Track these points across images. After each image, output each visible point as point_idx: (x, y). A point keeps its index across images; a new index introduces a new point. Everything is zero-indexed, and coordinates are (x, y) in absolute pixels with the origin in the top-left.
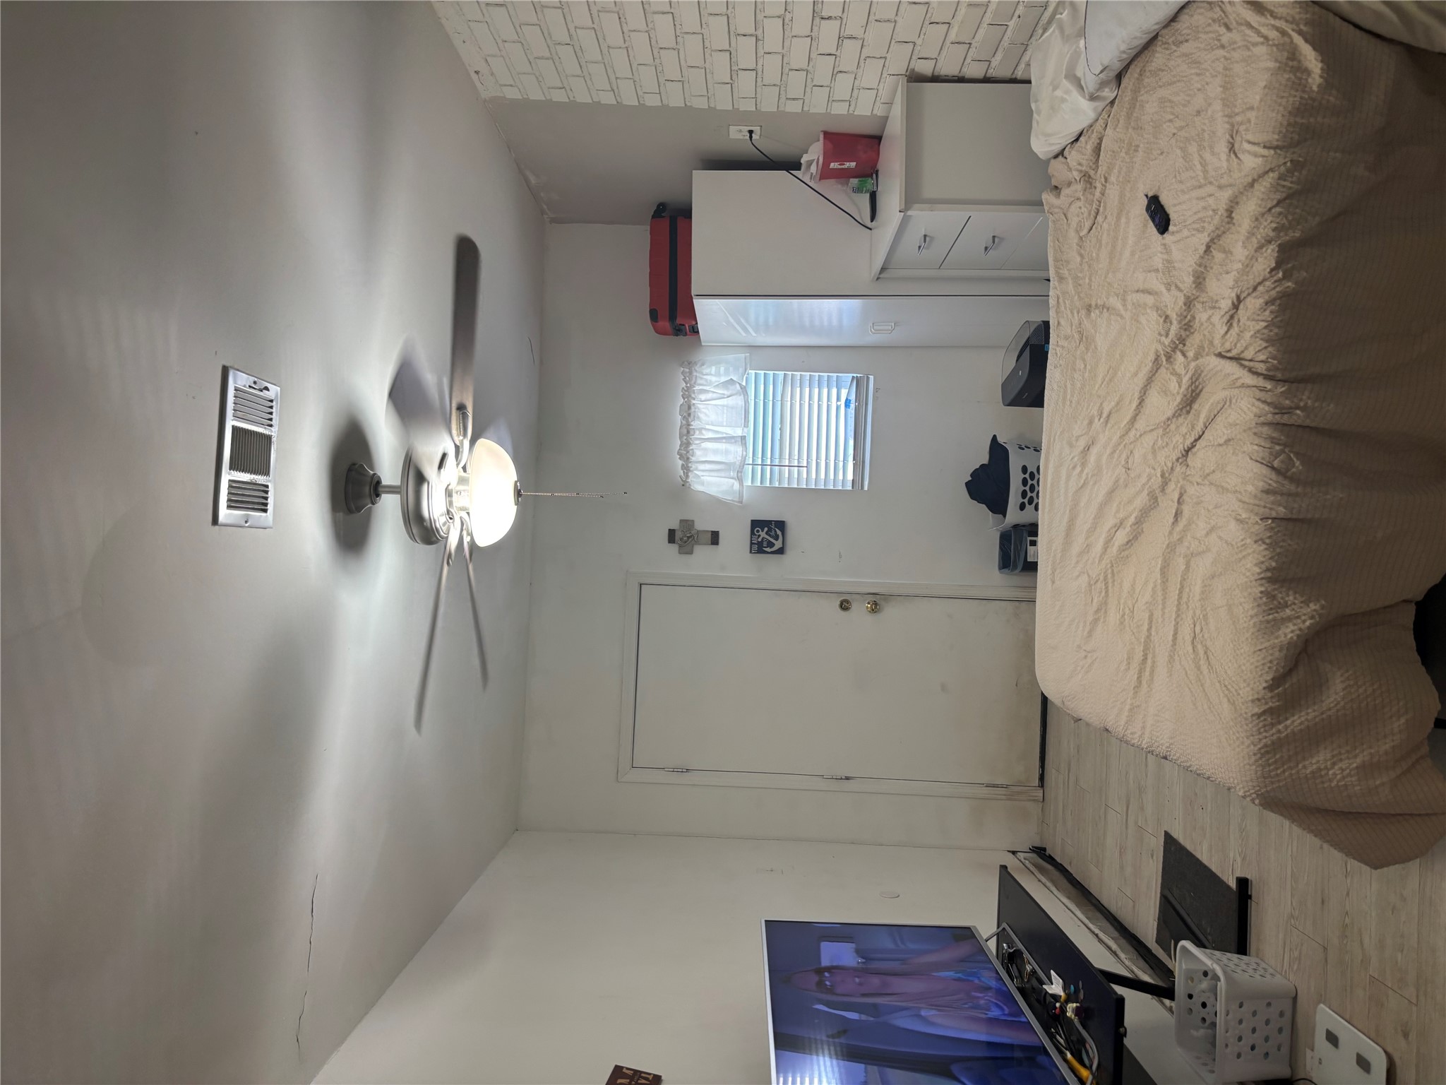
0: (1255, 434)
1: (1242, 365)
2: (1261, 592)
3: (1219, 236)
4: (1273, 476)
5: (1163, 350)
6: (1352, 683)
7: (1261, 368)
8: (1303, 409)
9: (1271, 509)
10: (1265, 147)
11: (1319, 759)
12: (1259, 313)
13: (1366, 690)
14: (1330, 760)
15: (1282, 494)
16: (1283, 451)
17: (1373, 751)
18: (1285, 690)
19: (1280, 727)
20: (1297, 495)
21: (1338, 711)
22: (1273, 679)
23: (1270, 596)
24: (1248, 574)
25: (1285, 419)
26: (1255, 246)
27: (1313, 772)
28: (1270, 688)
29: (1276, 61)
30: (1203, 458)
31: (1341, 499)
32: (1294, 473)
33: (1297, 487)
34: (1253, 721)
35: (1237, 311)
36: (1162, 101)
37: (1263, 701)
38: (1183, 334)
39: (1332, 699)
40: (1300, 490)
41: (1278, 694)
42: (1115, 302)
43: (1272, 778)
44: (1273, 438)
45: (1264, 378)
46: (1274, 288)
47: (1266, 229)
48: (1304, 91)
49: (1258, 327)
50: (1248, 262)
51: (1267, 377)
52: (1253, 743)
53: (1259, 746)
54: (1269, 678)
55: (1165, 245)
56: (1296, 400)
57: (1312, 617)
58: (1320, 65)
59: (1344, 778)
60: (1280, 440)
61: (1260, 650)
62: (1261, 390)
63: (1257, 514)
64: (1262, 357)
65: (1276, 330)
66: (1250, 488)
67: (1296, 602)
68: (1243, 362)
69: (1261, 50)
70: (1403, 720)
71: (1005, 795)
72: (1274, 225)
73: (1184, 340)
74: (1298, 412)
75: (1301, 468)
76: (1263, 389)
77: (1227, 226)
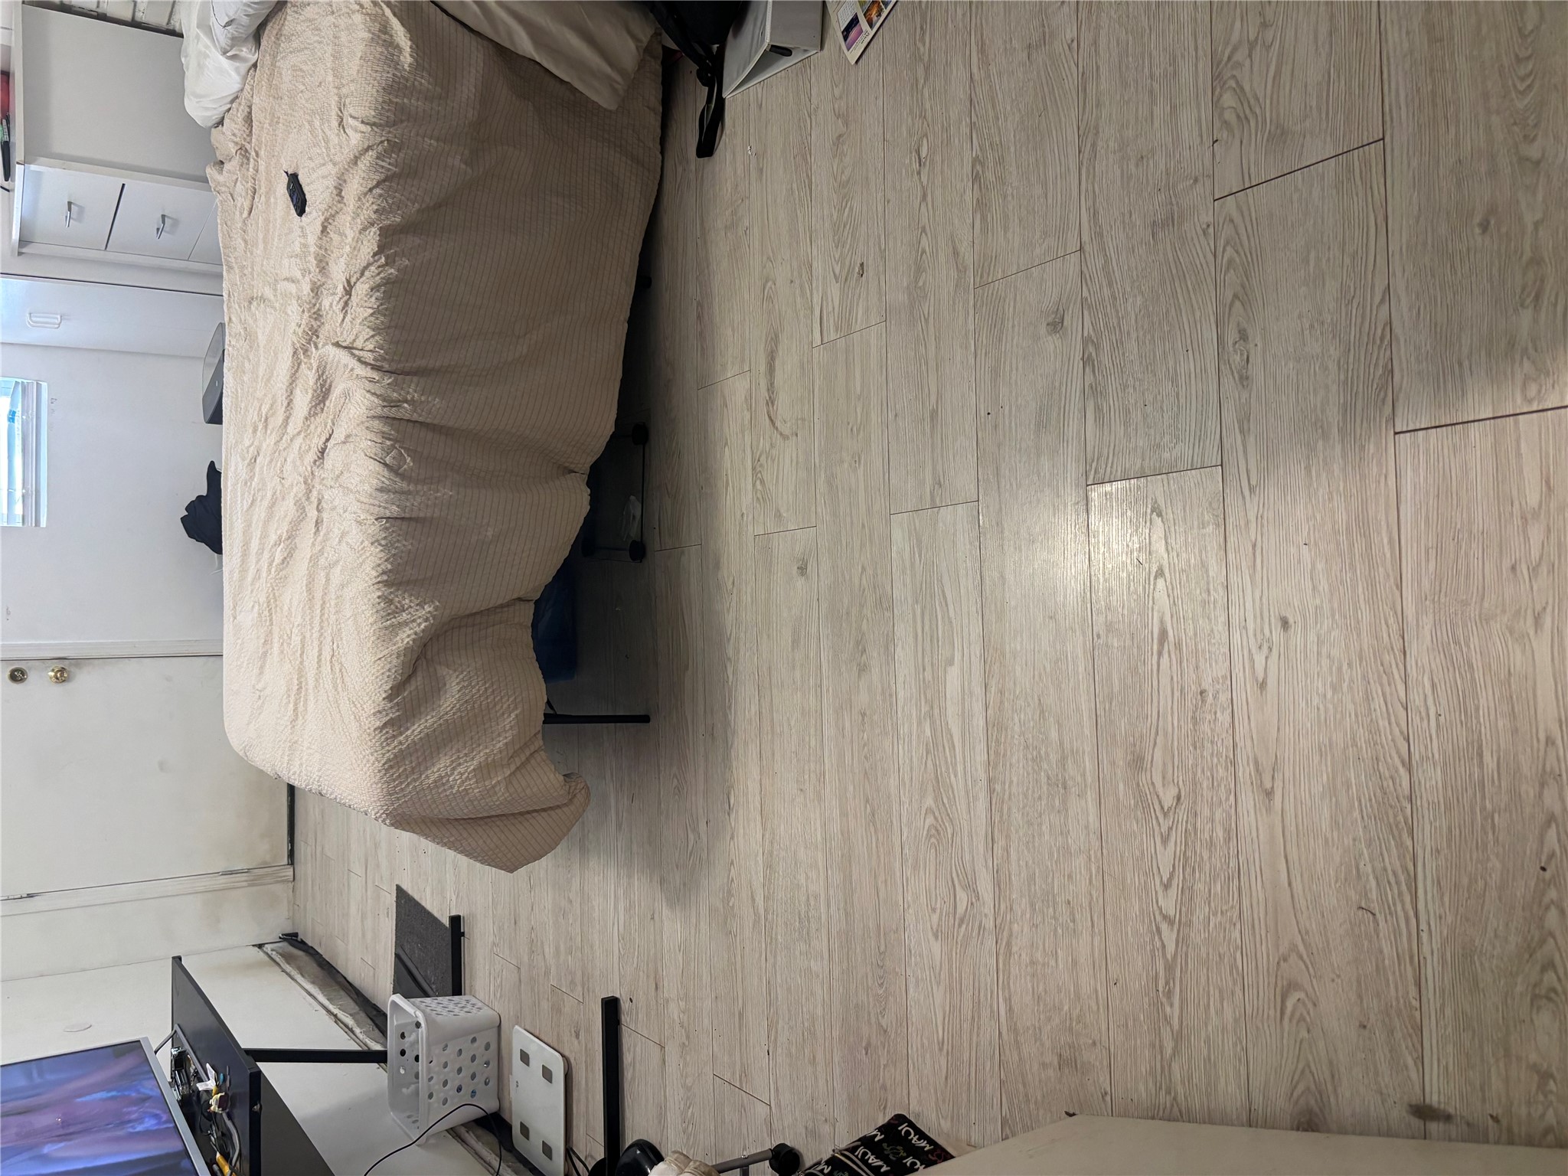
0: (367, 428)
1: (352, 354)
2: (379, 597)
3: (333, 216)
4: (386, 473)
5: (299, 342)
6: (466, 684)
7: (369, 357)
8: (412, 402)
9: (385, 508)
10: (363, 122)
11: (441, 766)
12: (366, 299)
13: (479, 690)
14: (450, 766)
15: (395, 492)
16: (393, 447)
17: (488, 751)
18: (404, 698)
19: (401, 738)
20: (409, 493)
21: (454, 714)
22: (391, 688)
23: (387, 600)
24: (367, 579)
25: (393, 412)
26: (360, 227)
27: (435, 781)
28: (389, 698)
29: (370, 31)
30: (334, 457)
31: (451, 496)
32: (405, 470)
33: (408, 485)
34: (376, 735)
35: (350, 298)
36: (295, 69)
37: (384, 713)
38: (315, 324)
39: (448, 703)
40: (412, 487)
41: (398, 704)
42: (268, 293)
43: (397, 793)
44: (383, 433)
45: (372, 368)
46: (379, 274)
47: (368, 212)
48: (396, 69)
49: (366, 315)
50: (354, 244)
51: (374, 368)
52: (377, 759)
53: (383, 762)
54: (388, 688)
55: (302, 228)
56: (402, 392)
57: (426, 620)
58: (409, 43)
59: (463, 782)
60: (390, 434)
61: (380, 659)
62: (370, 381)
63: (372, 514)
64: (371, 347)
65: (382, 318)
66: (367, 487)
67: (412, 605)
68: (355, 351)
69: (358, 18)
70: (513, 716)
71: (246, 881)
72: (375, 207)
73: (316, 331)
74: (406, 405)
75: (412, 464)
76: (371, 381)
77: (339, 205)
